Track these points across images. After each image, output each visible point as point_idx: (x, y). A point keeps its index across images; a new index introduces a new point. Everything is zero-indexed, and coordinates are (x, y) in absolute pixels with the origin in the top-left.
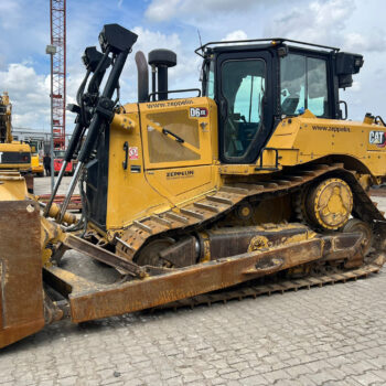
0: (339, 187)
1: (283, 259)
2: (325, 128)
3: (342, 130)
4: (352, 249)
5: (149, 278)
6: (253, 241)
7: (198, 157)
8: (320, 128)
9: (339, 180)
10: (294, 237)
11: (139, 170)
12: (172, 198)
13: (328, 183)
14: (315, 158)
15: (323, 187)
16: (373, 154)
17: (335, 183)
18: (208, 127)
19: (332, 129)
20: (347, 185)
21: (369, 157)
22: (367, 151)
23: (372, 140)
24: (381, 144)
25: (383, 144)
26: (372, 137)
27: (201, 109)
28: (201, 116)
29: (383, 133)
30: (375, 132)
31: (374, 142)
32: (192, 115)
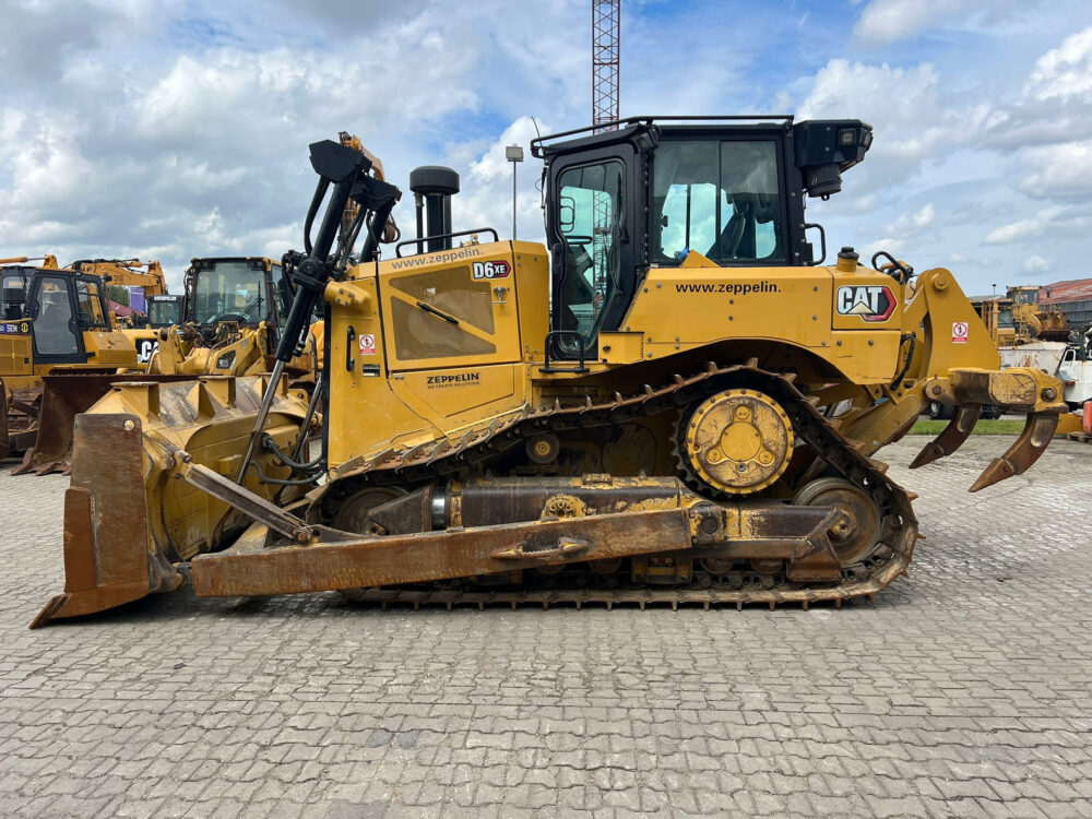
0: (750, 406)
1: (589, 540)
2: (708, 288)
3: (755, 288)
4: (803, 540)
5: (320, 545)
6: (549, 503)
7: (492, 349)
8: (695, 288)
9: (751, 394)
10: (645, 503)
11: (377, 372)
12: (440, 421)
13: (720, 398)
14: (686, 348)
15: (707, 406)
16: (851, 336)
17: (738, 399)
18: (511, 295)
19: (727, 288)
20: (773, 404)
21: (840, 344)
22: (832, 329)
23: (845, 307)
24: (874, 314)
25: (882, 314)
26: (846, 300)
27: (496, 263)
28: (496, 275)
29: (880, 290)
30: (854, 290)
31: (852, 311)
32: (477, 276)
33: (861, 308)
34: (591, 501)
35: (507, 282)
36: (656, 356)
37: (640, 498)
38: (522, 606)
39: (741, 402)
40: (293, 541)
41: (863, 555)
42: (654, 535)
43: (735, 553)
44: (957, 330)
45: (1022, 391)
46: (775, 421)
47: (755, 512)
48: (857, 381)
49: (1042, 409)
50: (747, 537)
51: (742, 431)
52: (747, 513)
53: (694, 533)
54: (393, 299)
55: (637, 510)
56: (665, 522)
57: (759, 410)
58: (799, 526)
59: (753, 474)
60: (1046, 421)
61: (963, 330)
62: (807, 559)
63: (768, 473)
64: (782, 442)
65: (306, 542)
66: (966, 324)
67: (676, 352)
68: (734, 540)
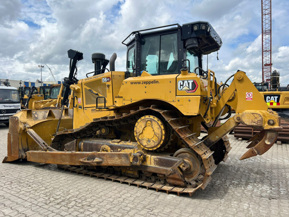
0: (151, 121)
1: (103, 159)
2: (139, 83)
3: (152, 82)
4: (169, 169)
5: (48, 152)
6: (102, 147)
8: (135, 83)
9: (152, 117)
11: (81, 108)
13: (143, 118)
14: (133, 102)
15: (139, 120)
16: (183, 98)
17: (147, 118)
18: (111, 87)
19: (144, 83)
20: (158, 121)
21: (179, 101)
22: (176, 96)
23: (180, 88)
24: (190, 90)
25: (193, 90)
26: (181, 85)
27: (107, 78)
28: (107, 81)
29: (192, 81)
30: (183, 82)
31: (183, 89)
32: (103, 82)
33: (186, 88)
34: (112, 147)
35: (110, 83)
36: (126, 104)
37: (124, 148)
38: (93, 176)
39: (148, 120)
40: (43, 150)
41: (194, 178)
42: (119, 160)
43: (149, 170)
44: (248, 96)
45: (256, 120)
46: (158, 127)
47: (155, 157)
48: (185, 114)
49: (268, 128)
50: (153, 165)
51: (149, 129)
52: (153, 157)
53: (131, 161)
54: (85, 89)
55: (123, 152)
56: (123, 157)
57: (153, 123)
58: (168, 164)
59: (152, 144)
60: (273, 134)
61: (251, 95)
62: (171, 176)
63: (156, 144)
64: (160, 134)
65: (46, 151)
66: (252, 93)
67: (131, 103)
68: (148, 165)
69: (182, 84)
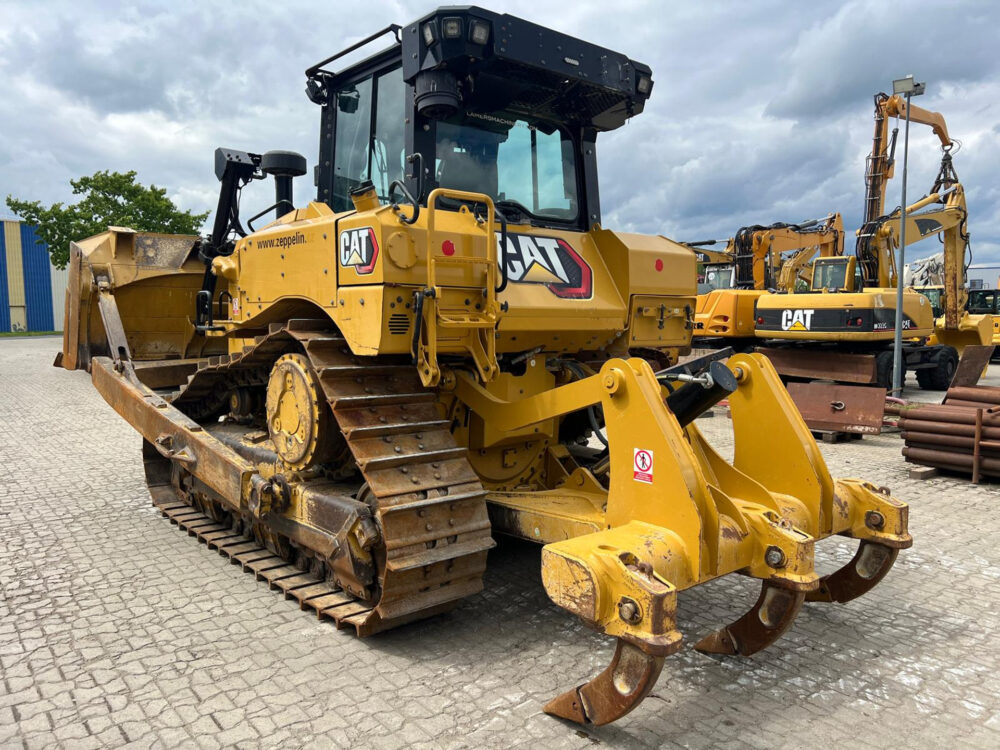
0: (292, 374)
2: (272, 243)
3: (294, 240)
4: (333, 537)
8: (265, 244)
9: (295, 359)
13: (280, 362)
16: (350, 293)
17: (286, 364)
19: (280, 242)
20: (306, 372)
21: (343, 304)
22: (338, 286)
23: (345, 257)
24: (364, 264)
25: (370, 264)
26: (346, 249)
29: (367, 233)
30: (350, 233)
31: (350, 262)
33: (355, 259)
36: (251, 316)
37: (259, 460)
39: (287, 368)
43: (297, 537)
46: (305, 393)
47: (309, 494)
48: (355, 350)
50: (305, 521)
51: (289, 401)
52: (306, 494)
53: (248, 497)
57: (296, 379)
58: (332, 520)
59: (294, 450)
62: (336, 561)
63: (303, 451)
64: (310, 417)
67: (259, 312)
68: (298, 521)
69: (347, 244)
